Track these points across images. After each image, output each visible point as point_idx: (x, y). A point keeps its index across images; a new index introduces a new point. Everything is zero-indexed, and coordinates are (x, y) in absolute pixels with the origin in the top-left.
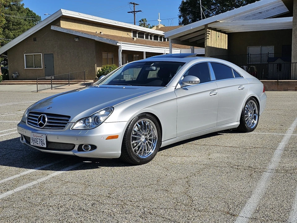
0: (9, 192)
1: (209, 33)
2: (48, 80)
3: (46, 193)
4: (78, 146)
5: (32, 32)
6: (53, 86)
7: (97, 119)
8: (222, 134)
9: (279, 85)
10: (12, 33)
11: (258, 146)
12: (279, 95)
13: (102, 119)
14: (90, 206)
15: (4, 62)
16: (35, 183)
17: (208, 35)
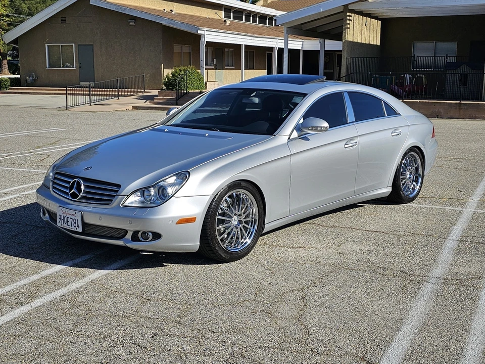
0: (23, 307)
1: (351, 18)
2: (85, 88)
3: (81, 311)
4: (132, 233)
5: (59, 8)
6: (93, 98)
7: (163, 191)
8: (362, 206)
9: (462, 109)
10: (26, 4)
11: (419, 231)
12: (461, 129)
13: (170, 191)
14: (150, 340)
15: (12, 52)
16: (63, 291)
17: (348, 22)
